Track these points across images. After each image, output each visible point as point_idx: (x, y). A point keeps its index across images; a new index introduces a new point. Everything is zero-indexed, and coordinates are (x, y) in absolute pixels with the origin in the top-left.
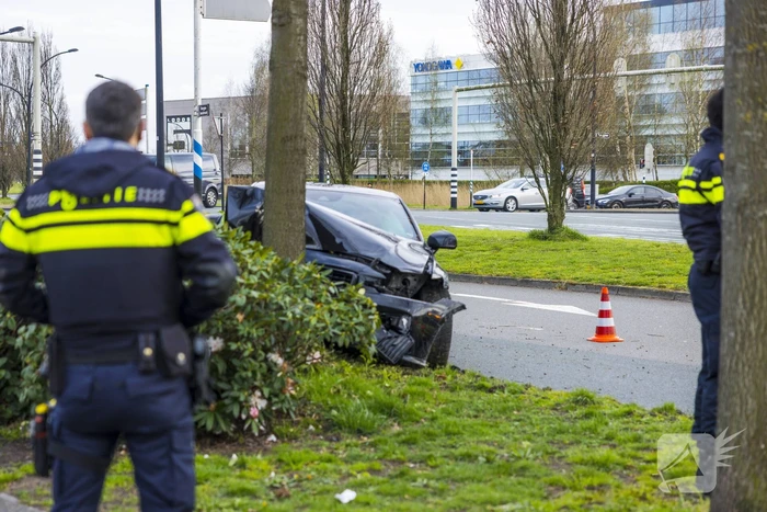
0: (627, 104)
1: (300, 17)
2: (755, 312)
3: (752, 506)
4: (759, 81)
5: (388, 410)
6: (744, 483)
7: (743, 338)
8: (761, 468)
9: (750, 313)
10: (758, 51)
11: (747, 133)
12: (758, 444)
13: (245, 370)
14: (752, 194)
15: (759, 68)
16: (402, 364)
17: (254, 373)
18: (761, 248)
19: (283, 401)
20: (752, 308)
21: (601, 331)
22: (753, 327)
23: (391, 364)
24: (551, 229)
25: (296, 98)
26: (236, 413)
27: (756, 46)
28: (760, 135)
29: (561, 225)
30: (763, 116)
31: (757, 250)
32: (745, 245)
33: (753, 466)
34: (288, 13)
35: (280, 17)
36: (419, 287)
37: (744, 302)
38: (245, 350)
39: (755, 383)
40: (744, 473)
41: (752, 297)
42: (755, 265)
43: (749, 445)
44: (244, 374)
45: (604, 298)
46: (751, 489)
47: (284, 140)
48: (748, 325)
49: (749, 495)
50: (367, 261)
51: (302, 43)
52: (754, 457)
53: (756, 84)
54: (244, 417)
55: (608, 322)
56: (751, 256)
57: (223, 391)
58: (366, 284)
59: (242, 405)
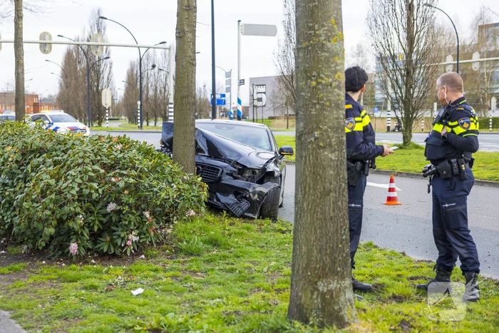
0: (485, 76)
1: (190, 32)
2: (306, 196)
3: (303, 307)
4: (308, 63)
5: (214, 243)
6: (300, 294)
7: (301, 211)
8: (308, 286)
9: (304, 197)
10: (308, 47)
11: (303, 93)
12: (307, 272)
13: (125, 220)
14: (305, 128)
15: (309, 56)
16: (243, 217)
17: (130, 222)
18: (309, 160)
19: (147, 237)
20: (305, 194)
21: (390, 199)
22: (305, 204)
23: (236, 217)
24: (405, 143)
25: (188, 75)
26: (119, 244)
27: (307, 43)
28: (309, 95)
29: (410, 141)
30: (310, 84)
31: (308, 162)
32: (302, 158)
33: (304, 284)
34: (184, 31)
35: (179, 33)
36: (262, 176)
37: (301, 191)
38: (123, 210)
39: (306, 237)
40: (300, 288)
41: (305, 188)
42: (306, 169)
43: (303, 272)
44: (124, 222)
45: (392, 181)
46: (303, 298)
47: (182, 98)
48: (303, 204)
49: (302, 301)
50: (229, 161)
51: (191, 46)
52: (305, 280)
53: (307, 65)
54: (123, 245)
55: (393, 194)
56: (304, 165)
57: (114, 231)
58: (227, 174)
59: (123, 239)
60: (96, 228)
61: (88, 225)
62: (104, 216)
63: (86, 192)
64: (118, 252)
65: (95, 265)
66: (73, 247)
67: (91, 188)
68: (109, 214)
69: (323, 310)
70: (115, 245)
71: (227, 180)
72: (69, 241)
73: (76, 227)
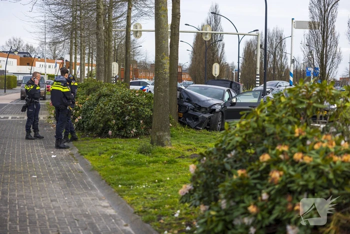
23: (192, 128)
44: (131, 124)
54: (129, 133)
57: (127, 127)
58: (191, 109)
59: (130, 130)
60: (120, 126)
61: (116, 124)
62: (124, 121)
63: (115, 110)
64: (128, 136)
65: (119, 140)
66: (110, 132)
67: (117, 109)
68: (126, 121)
69: (158, 141)
70: (127, 133)
71: (190, 112)
72: (109, 130)
73: (111, 125)
